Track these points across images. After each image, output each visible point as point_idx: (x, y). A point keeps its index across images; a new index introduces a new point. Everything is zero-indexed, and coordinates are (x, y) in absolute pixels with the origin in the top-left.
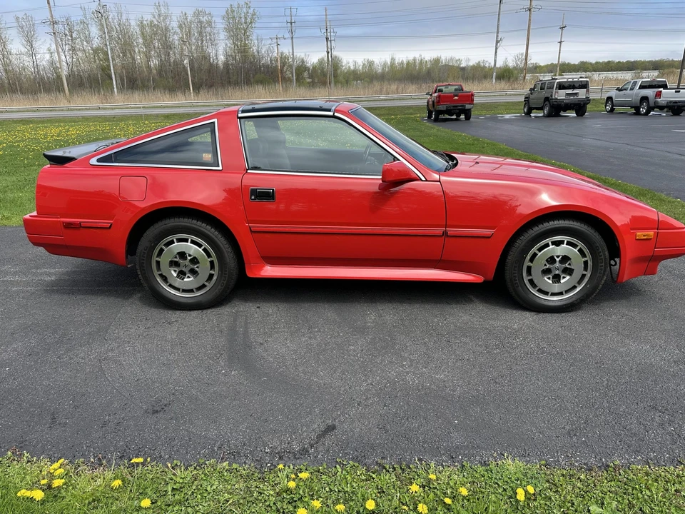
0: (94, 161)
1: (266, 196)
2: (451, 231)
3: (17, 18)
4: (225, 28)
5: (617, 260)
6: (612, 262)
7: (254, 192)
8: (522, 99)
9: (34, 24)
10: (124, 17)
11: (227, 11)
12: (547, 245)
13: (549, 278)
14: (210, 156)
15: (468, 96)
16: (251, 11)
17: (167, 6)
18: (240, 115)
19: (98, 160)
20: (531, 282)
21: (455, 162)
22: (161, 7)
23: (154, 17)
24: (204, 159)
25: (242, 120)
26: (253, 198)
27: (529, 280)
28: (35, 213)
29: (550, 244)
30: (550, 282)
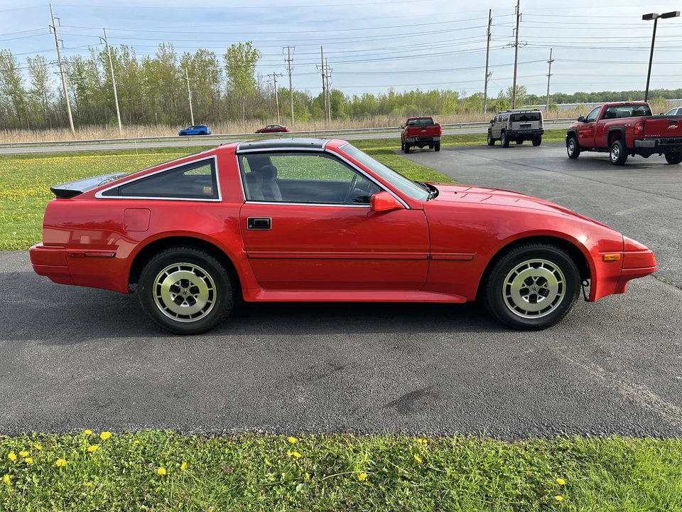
0: (99, 195)
1: (263, 224)
2: (436, 255)
3: (29, 60)
4: (226, 66)
5: (589, 280)
6: (585, 283)
7: (251, 221)
8: (486, 131)
9: (45, 65)
10: (130, 58)
11: (229, 51)
12: (526, 267)
13: (526, 298)
14: (210, 189)
15: (436, 128)
16: (252, 50)
17: (171, 46)
18: (238, 152)
19: (103, 194)
20: (510, 300)
21: (436, 192)
22: (166, 48)
23: (159, 57)
24: (205, 192)
25: (240, 156)
26: (251, 226)
27: (508, 298)
28: (41, 244)
29: (529, 265)
30: (528, 301)
